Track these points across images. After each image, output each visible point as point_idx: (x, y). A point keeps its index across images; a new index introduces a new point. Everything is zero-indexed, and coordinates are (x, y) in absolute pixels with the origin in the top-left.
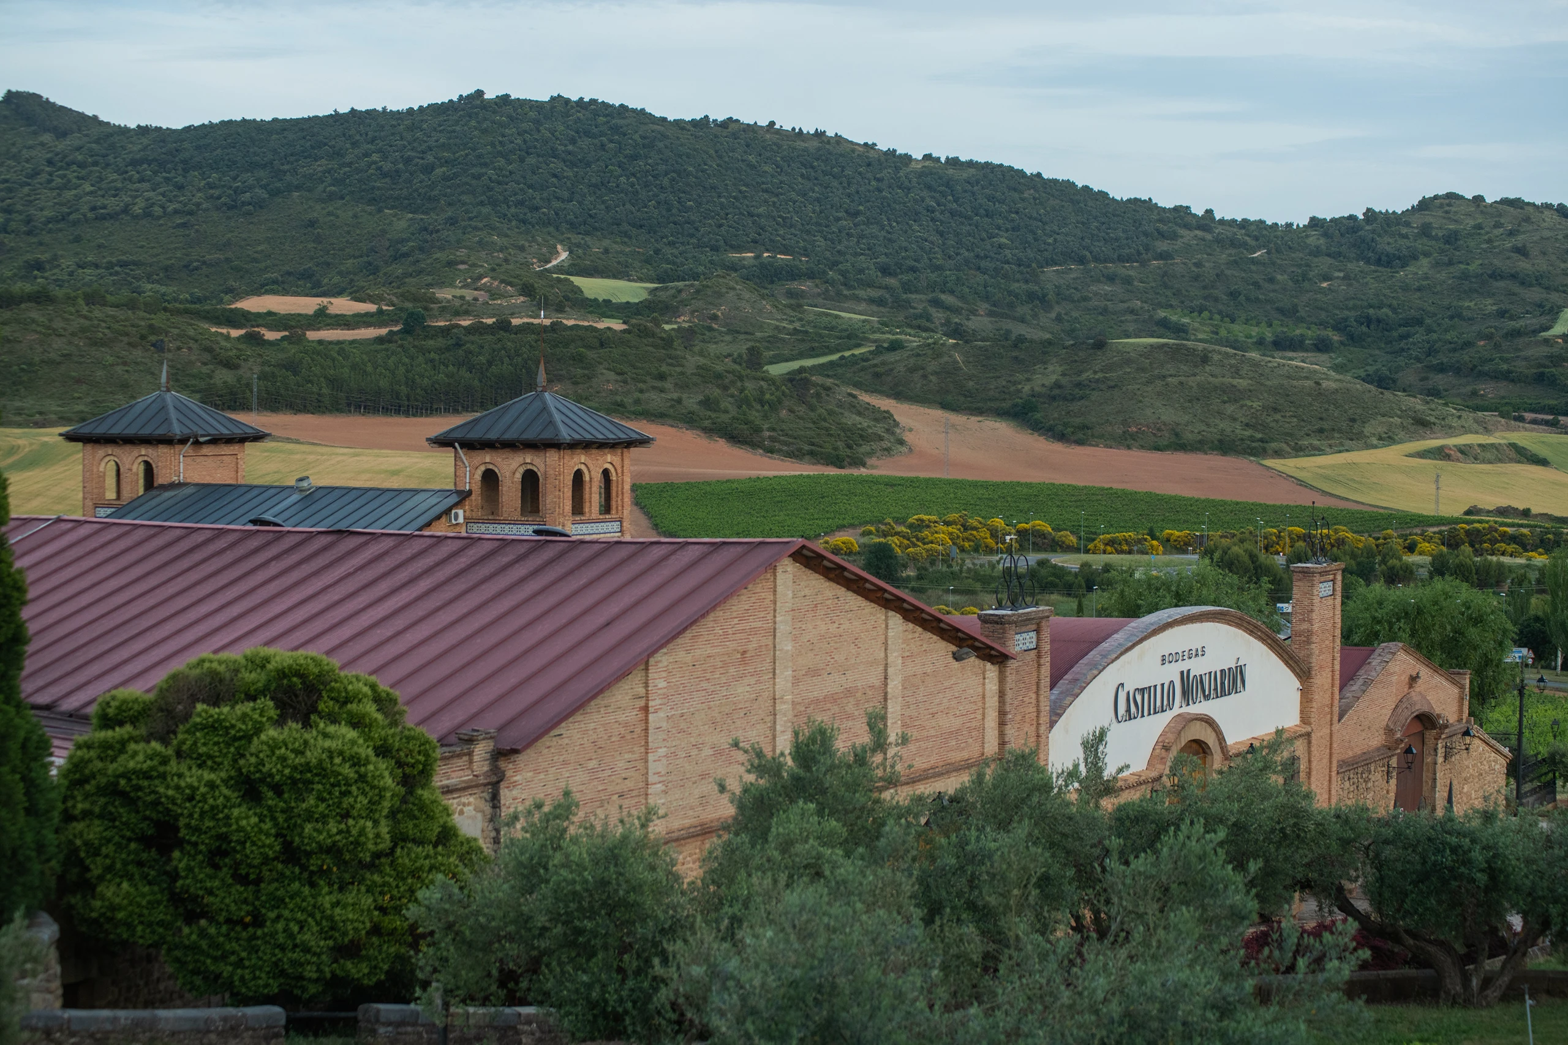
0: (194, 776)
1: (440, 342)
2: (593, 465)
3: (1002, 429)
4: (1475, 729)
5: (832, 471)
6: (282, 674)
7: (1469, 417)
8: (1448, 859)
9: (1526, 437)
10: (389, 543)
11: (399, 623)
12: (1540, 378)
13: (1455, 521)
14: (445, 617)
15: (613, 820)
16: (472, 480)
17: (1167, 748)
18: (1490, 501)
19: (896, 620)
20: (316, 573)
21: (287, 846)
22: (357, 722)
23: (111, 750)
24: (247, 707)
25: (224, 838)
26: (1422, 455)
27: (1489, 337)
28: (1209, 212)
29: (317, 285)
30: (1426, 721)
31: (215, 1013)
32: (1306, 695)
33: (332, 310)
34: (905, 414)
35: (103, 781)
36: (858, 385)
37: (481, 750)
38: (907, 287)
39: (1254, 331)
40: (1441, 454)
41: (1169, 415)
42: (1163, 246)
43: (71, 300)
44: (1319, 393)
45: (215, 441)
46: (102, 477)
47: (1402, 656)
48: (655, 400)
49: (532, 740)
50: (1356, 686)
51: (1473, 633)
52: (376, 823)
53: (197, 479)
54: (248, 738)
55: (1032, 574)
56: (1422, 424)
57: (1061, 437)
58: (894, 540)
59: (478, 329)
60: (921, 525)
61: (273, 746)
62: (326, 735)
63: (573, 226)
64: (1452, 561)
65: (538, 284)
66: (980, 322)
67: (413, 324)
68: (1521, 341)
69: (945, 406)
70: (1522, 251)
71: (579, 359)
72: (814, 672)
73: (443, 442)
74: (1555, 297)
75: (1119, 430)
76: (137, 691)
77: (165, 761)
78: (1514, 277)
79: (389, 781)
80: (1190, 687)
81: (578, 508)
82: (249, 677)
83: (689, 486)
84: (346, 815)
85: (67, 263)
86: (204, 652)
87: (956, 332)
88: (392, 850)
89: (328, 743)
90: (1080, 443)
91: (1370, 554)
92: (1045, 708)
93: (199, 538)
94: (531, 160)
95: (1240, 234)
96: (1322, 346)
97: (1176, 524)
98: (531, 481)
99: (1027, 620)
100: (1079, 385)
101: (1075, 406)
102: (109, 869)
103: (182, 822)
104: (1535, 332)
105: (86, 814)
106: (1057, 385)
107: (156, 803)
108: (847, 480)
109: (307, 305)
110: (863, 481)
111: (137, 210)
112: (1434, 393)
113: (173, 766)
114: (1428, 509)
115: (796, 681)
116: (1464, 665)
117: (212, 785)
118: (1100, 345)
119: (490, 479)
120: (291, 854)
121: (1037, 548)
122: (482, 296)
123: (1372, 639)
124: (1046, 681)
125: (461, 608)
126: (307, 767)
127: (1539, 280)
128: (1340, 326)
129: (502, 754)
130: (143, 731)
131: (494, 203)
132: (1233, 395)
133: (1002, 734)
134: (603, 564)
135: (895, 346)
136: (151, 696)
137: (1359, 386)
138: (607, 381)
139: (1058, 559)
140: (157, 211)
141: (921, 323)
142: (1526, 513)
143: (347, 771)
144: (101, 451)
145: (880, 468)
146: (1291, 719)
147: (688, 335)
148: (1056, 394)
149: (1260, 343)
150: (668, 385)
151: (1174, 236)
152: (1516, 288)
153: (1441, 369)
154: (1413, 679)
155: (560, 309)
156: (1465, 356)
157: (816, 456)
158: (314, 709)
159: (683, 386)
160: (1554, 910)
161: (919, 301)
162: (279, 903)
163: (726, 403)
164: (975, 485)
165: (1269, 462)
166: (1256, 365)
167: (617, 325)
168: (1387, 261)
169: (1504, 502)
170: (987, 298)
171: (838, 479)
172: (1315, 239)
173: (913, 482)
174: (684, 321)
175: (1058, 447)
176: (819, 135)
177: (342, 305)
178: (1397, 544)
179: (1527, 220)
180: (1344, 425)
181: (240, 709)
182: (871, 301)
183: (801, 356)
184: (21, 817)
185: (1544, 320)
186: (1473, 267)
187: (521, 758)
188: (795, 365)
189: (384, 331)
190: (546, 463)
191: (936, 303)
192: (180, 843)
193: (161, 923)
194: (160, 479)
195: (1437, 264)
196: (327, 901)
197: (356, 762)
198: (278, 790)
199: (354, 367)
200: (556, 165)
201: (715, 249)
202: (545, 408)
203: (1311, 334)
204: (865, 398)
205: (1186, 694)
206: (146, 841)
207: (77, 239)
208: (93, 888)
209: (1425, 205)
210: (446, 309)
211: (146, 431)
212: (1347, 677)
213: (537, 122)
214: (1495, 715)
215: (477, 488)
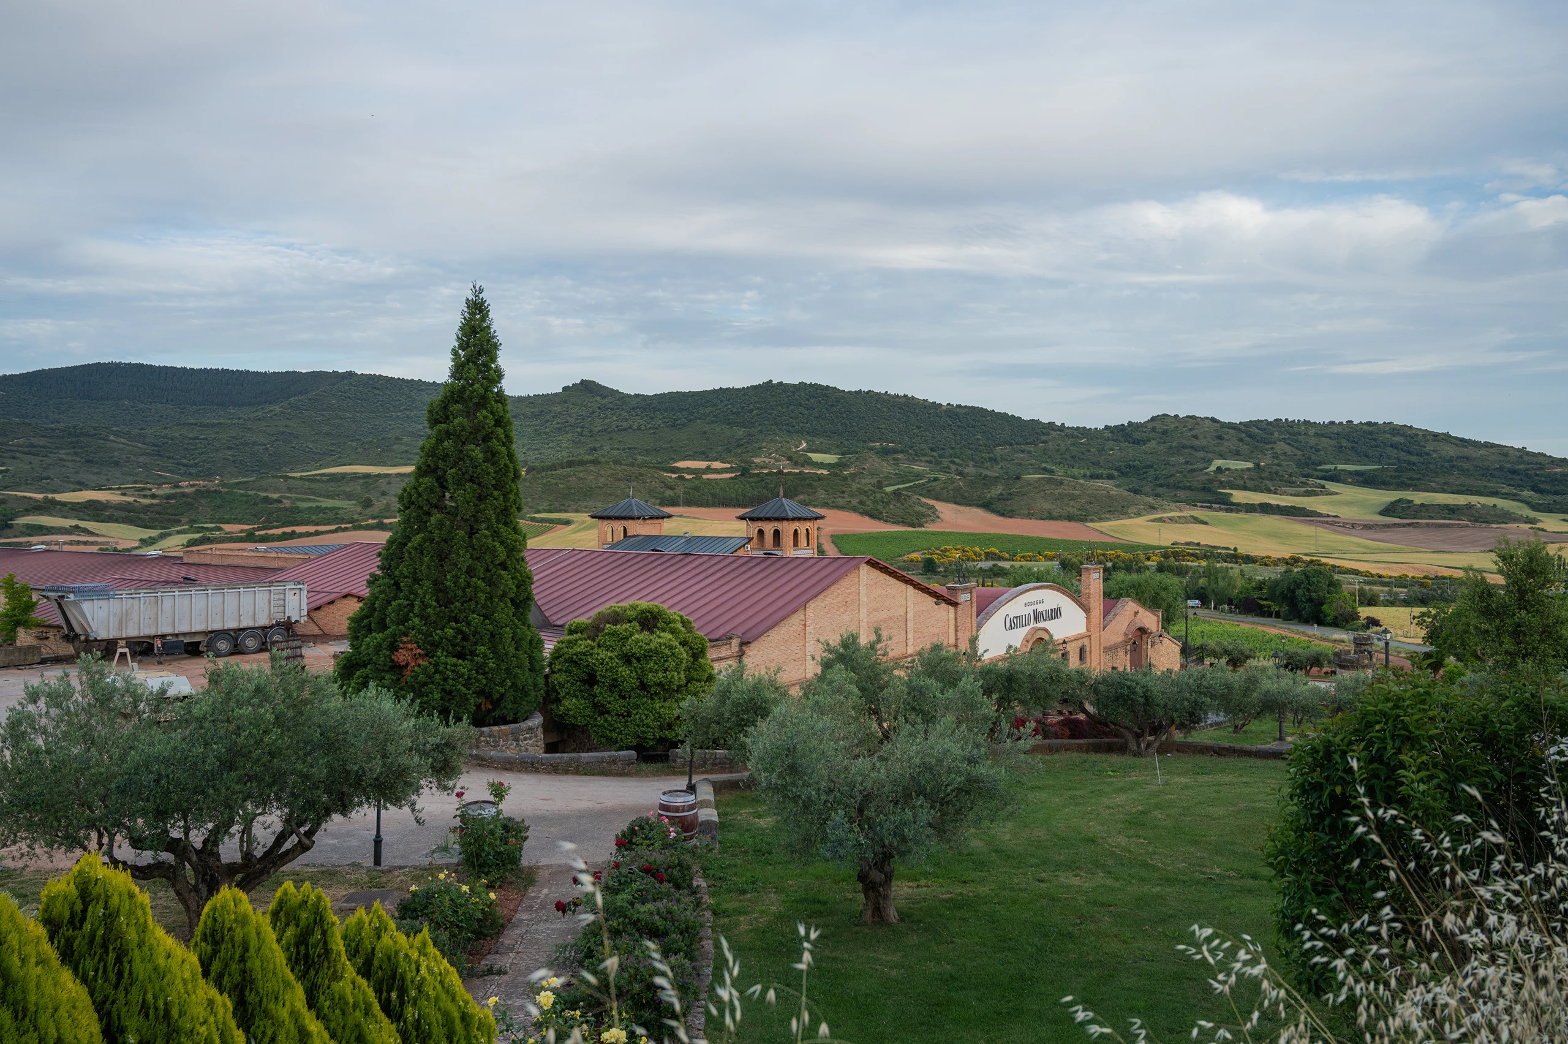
0: (603, 654)
1: (756, 479)
2: (802, 527)
3: (979, 512)
4: (1165, 634)
5: (911, 529)
6: (643, 612)
7: (1173, 505)
8: (1126, 692)
9: (1198, 513)
10: (706, 558)
11: (708, 590)
12: (1204, 489)
13: (1168, 548)
14: (725, 588)
15: (763, 672)
16: (754, 533)
17: (1028, 641)
18: (1183, 539)
19: (910, 588)
20: (676, 570)
21: (642, 682)
22: (673, 632)
23: (571, 644)
24: (626, 626)
25: (615, 680)
26: (1153, 521)
27: (1181, 472)
28: (1063, 424)
29: (707, 457)
30: (1142, 631)
31: (606, 754)
32: (1088, 619)
33: (712, 467)
34: (940, 506)
35: (567, 656)
36: (921, 495)
37: (735, 642)
38: (941, 456)
39: (1082, 472)
40: (1161, 520)
41: (1047, 506)
42: (1044, 438)
43: (607, 463)
44: (1109, 496)
45: (651, 518)
46: (606, 533)
47: (1131, 603)
48: (841, 501)
49: (756, 639)
50: (1110, 616)
51: (1163, 594)
52: (679, 673)
53: (644, 533)
54: (627, 638)
55: (991, 570)
56: (1153, 508)
57: (1003, 515)
58: (935, 557)
59: (770, 474)
60: (946, 550)
61: (637, 641)
62: (659, 637)
63: (808, 433)
64: (1166, 564)
65: (794, 456)
66: (970, 470)
67: (745, 472)
68: (1195, 474)
69: (956, 503)
70: (1195, 437)
71: (810, 485)
72: (876, 610)
73: (742, 518)
74: (1210, 455)
75: (1026, 512)
76: (583, 620)
77: (592, 648)
78: (1192, 447)
79: (685, 655)
80: (1037, 615)
81: (796, 544)
82: (629, 613)
83: (854, 535)
84: (666, 670)
85: (607, 448)
86: (612, 603)
87: (960, 474)
88: (686, 685)
89: (661, 640)
90: (1010, 517)
91: (1131, 561)
92: (974, 624)
93: (630, 557)
94: (792, 407)
95: (1076, 433)
96: (1110, 477)
97: (1050, 549)
98: (777, 533)
99: (966, 589)
100: (1010, 494)
101: (1008, 503)
102: (568, 693)
103: (598, 673)
104: (1201, 470)
105: (560, 670)
106: (1001, 494)
107: (588, 666)
108: (916, 532)
109: (702, 465)
110: (922, 533)
111: (635, 427)
112: (1158, 495)
113: (596, 650)
114: (1156, 543)
115: (868, 614)
116: (1159, 607)
117: (611, 658)
118: (1018, 478)
119: (761, 532)
120: (643, 686)
121: (993, 559)
122: (772, 461)
123: (1119, 597)
124: (975, 614)
125: (732, 584)
126: (651, 650)
127: (1203, 449)
128: (1118, 469)
129: (744, 644)
130: (585, 636)
131: (777, 424)
132: (1073, 497)
133: (956, 635)
134: (791, 566)
135: (936, 479)
136: (590, 621)
137: (1126, 493)
138: (822, 494)
139: (1001, 564)
140: (643, 427)
141: (946, 469)
142: (1198, 544)
143: (667, 651)
144: (606, 522)
145: (930, 528)
146: (1082, 629)
147: (853, 476)
148: (1001, 498)
149: (1084, 476)
150: (846, 495)
151: (1049, 434)
152: (1193, 452)
153: (1161, 486)
154: (1136, 613)
155: (803, 466)
156: (1171, 480)
157: (904, 523)
158: (656, 626)
159: (852, 496)
160: (1175, 715)
161: (945, 462)
162: (638, 707)
163: (868, 503)
164: (968, 534)
165: (1088, 524)
166: (1082, 485)
167: (825, 472)
168: (1137, 442)
169: (1189, 540)
170: (973, 460)
171: (913, 532)
172: (1107, 434)
173: (943, 533)
174: (852, 470)
175: (1001, 519)
176: (905, 396)
177: (717, 465)
178: (1142, 557)
179: (1198, 424)
180: (1120, 509)
181: (624, 626)
182: (927, 461)
183: (898, 484)
184: (527, 673)
185: (1205, 465)
186: (1174, 444)
187: (753, 645)
188: (896, 487)
189: (733, 475)
190: (783, 526)
191: (953, 462)
192: (597, 682)
193: (588, 716)
194: (629, 534)
195: (1159, 443)
196: (657, 706)
197: (671, 648)
198: (638, 660)
199: (721, 489)
200: (801, 409)
201: (864, 442)
202: (783, 504)
203: (1105, 472)
204: (924, 500)
205: (1035, 618)
206: (583, 681)
207: (611, 439)
208: (560, 701)
209: (1153, 419)
210: (757, 466)
211: (623, 514)
212: (1106, 612)
213: (794, 393)
214: (1176, 628)
215: (755, 537)
